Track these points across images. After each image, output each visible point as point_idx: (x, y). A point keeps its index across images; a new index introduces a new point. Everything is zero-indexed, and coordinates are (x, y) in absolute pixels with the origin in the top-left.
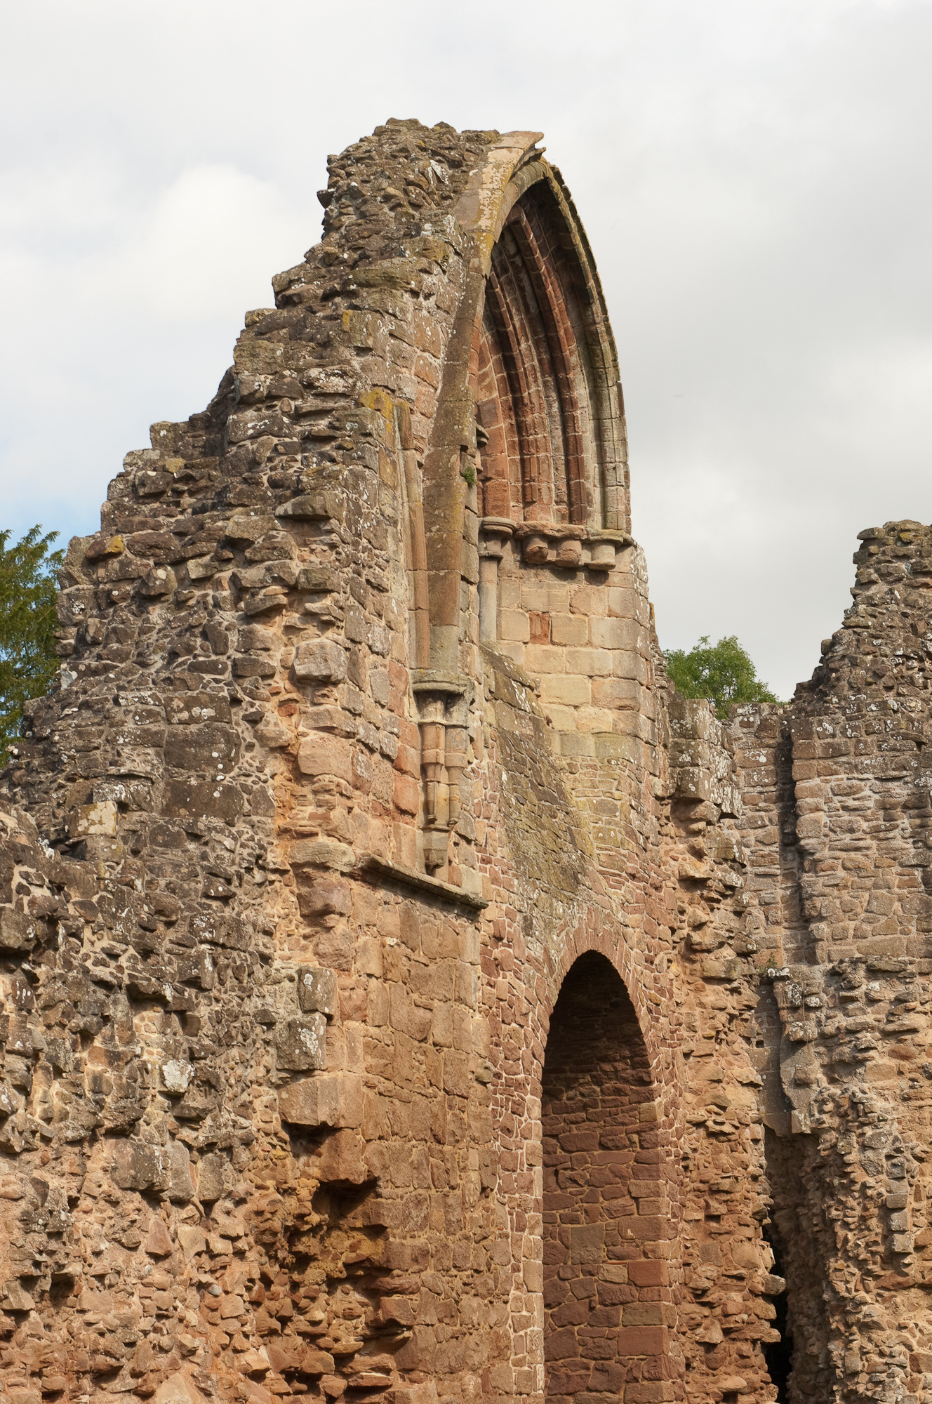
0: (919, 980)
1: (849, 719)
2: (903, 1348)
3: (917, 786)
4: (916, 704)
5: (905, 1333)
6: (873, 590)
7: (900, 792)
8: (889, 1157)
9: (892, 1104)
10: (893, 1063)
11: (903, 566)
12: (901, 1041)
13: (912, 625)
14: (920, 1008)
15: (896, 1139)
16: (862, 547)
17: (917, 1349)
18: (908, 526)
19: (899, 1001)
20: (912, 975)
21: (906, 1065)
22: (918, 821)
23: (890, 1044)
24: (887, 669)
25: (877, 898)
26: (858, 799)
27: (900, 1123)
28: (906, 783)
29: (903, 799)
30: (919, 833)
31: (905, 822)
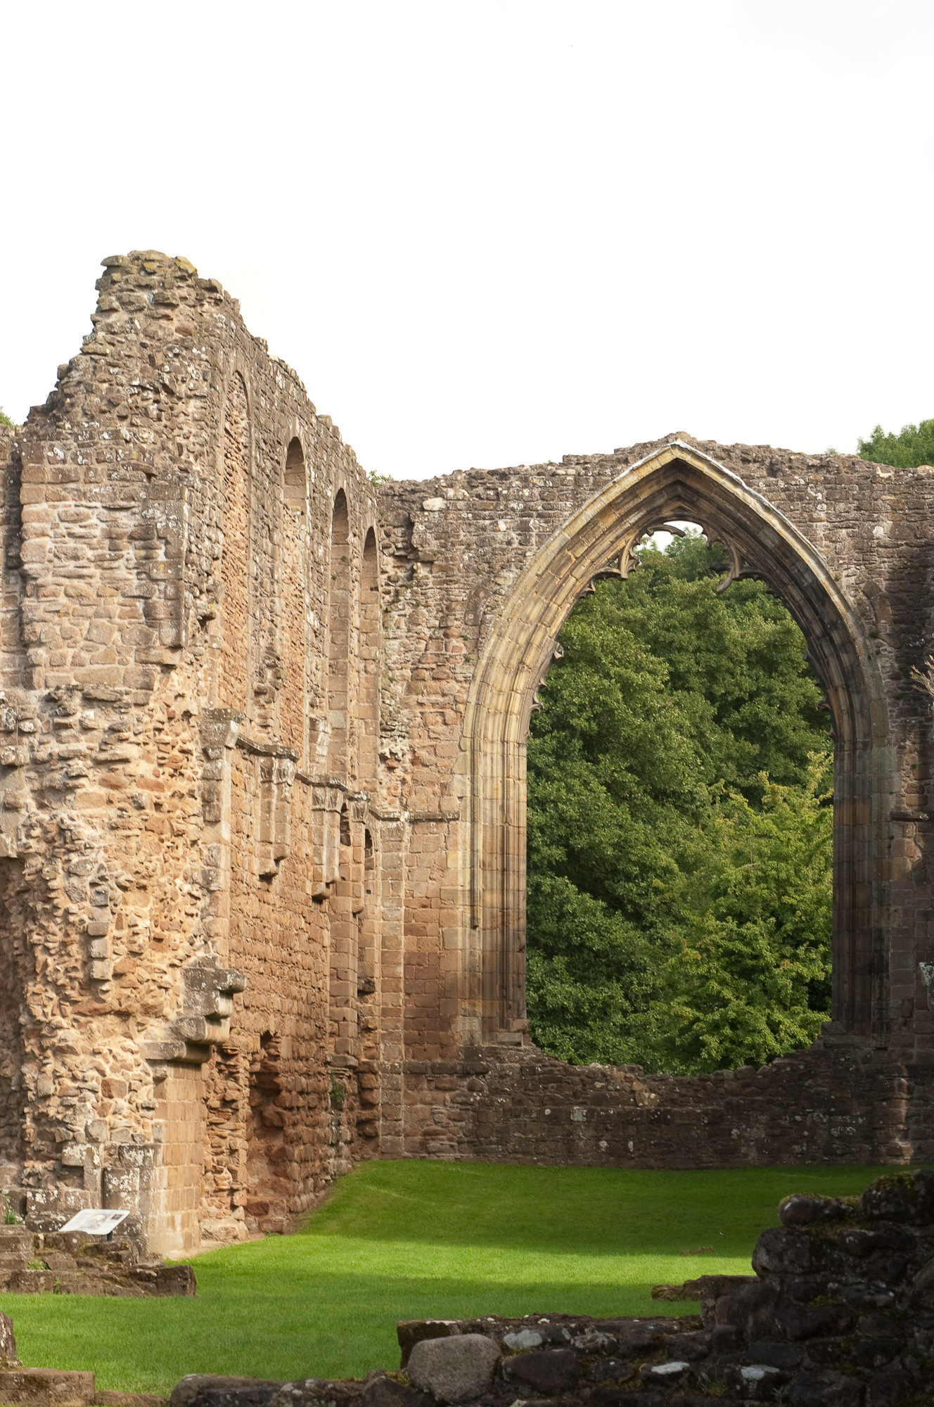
0: (134, 710)
1: (81, 446)
2: (96, 1074)
3: (144, 517)
4: (149, 435)
5: (99, 1059)
6: (113, 318)
7: (127, 522)
8: (93, 885)
9: (100, 832)
10: (104, 791)
11: (146, 296)
12: (112, 770)
13: (150, 356)
14: (133, 739)
15: (101, 867)
16: (105, 273)
17: (110, 1075)
18: (153, 256)
19: (113, 730)
20: (128, 705)
21: (116, 794)
22: (143, 553)
23: (102, 773)
24: (122, 399)
25: (97, 627)
26: (85, 527)
27: (106, 851)
28: (135, 514)
29: (129, 530)
30: (143, 565)
31: (130, 552)
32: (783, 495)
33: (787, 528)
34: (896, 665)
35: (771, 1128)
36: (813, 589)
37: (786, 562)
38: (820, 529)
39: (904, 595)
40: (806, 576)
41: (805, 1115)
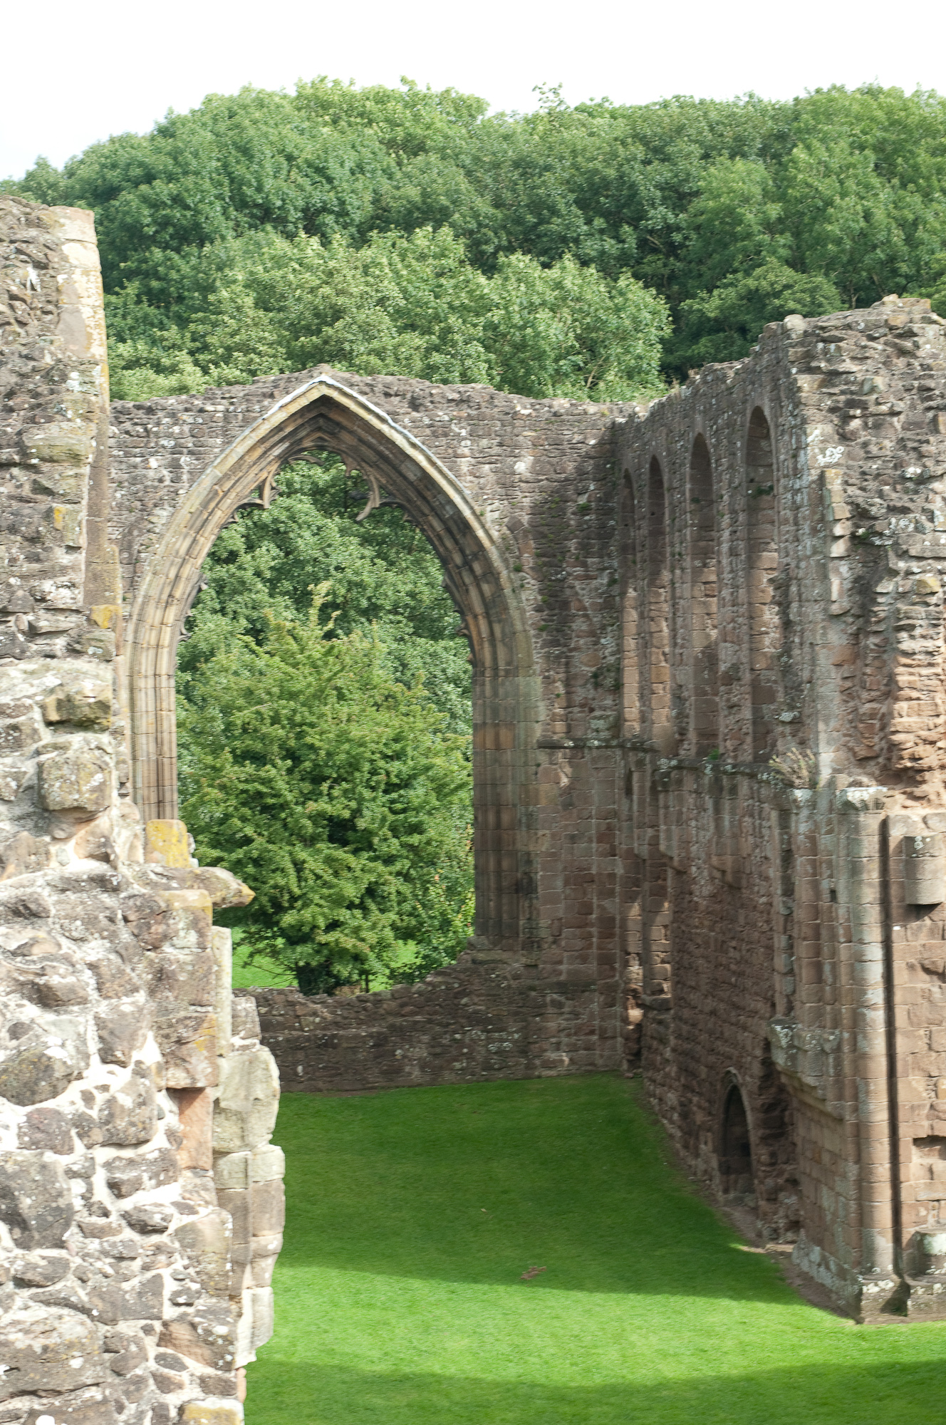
32: (428, 431)
33: (433, 464)
34: (539, 598)
35: (433, 1047)
36: (455, 522)
37: (428, 494)
38: (464, 465)
39: (545, 529)
40: (448, 508)
41: (464, 1033)
